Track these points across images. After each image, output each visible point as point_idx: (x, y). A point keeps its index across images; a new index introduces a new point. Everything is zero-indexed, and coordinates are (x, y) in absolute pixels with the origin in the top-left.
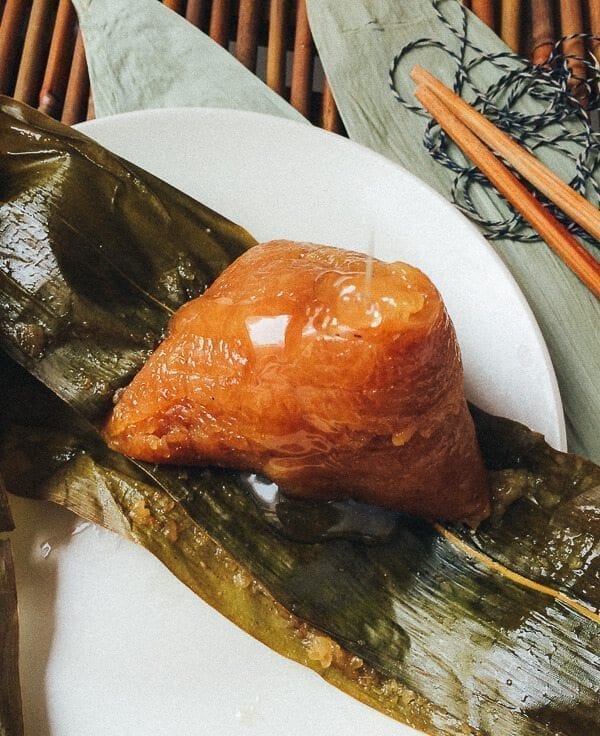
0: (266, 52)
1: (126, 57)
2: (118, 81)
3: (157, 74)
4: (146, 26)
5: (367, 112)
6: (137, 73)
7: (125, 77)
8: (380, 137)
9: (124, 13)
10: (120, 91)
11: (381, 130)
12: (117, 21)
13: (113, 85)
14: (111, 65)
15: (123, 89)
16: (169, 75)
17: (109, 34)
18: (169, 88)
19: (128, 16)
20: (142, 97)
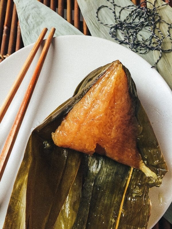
0: (66, 11)
1: (29, 16)
2: (27, 22)
3: (38, 20)
4: (34, 7)
5: (94, 22)
6: (32, 20)
7: (29, 21)
8: (98, 29)
9: (28, 4)
10: (28, 26)
11: (98, 28)
12: (26, 6)
13: (26, 24)
14: (25, 18)
15: (28, 25)
16: (41, 20)
17: (24, 10)
18: (41, 24)
19: (29, 5)
20: (34, 26)
